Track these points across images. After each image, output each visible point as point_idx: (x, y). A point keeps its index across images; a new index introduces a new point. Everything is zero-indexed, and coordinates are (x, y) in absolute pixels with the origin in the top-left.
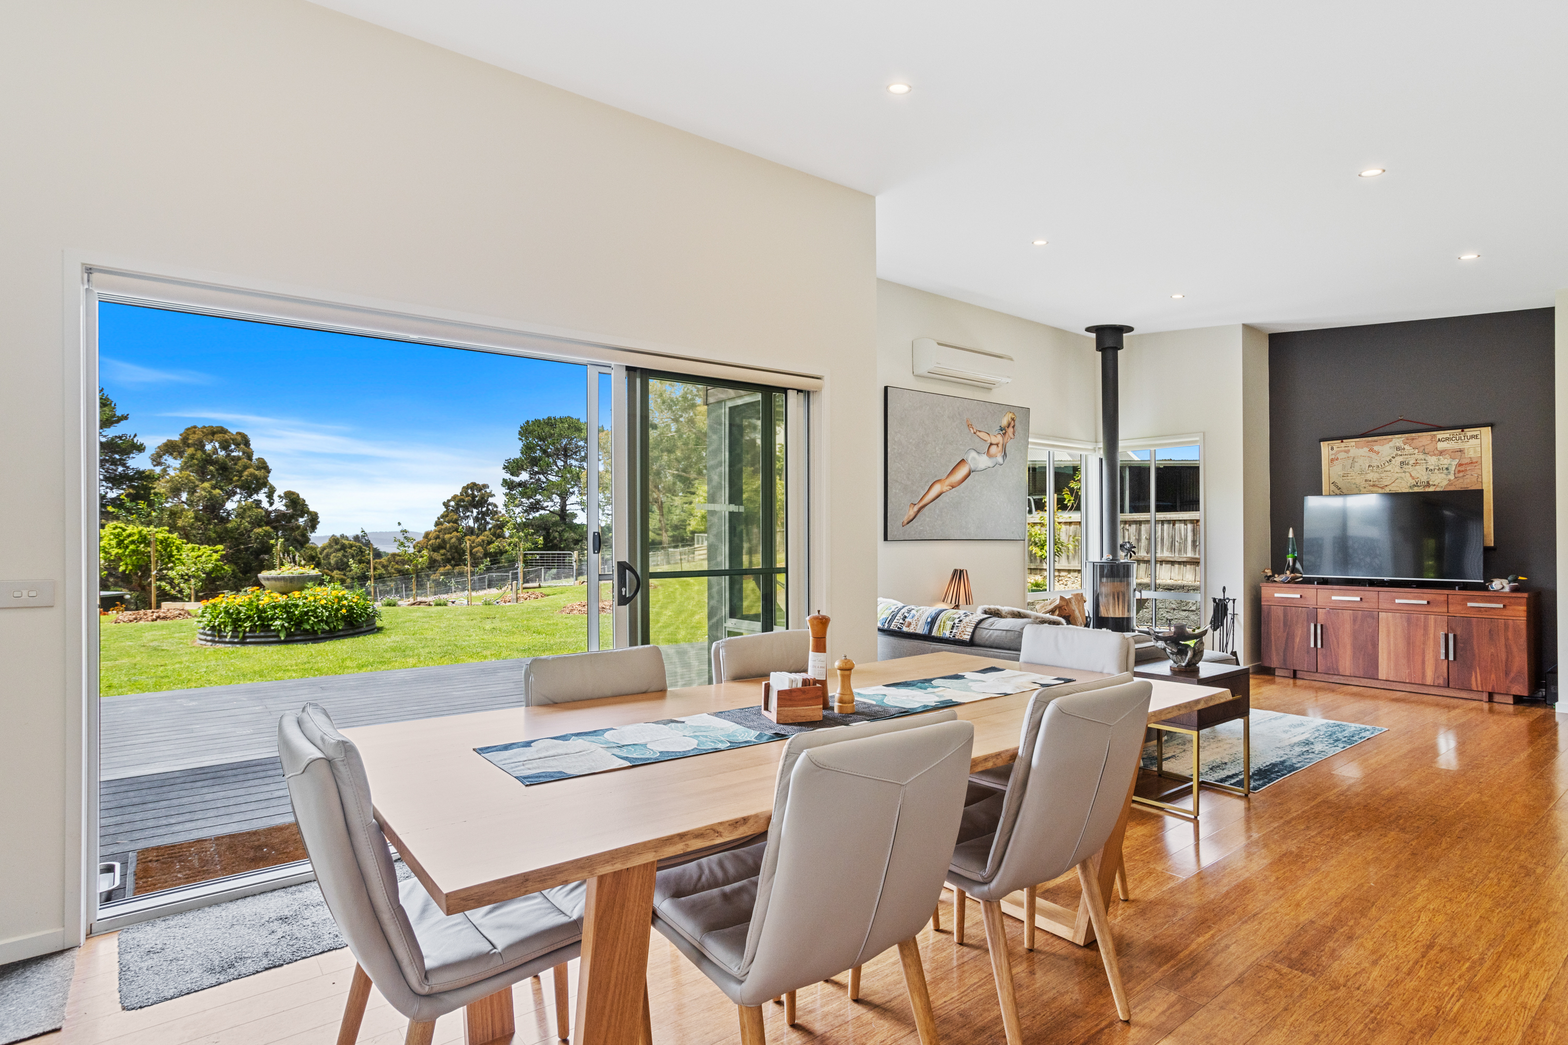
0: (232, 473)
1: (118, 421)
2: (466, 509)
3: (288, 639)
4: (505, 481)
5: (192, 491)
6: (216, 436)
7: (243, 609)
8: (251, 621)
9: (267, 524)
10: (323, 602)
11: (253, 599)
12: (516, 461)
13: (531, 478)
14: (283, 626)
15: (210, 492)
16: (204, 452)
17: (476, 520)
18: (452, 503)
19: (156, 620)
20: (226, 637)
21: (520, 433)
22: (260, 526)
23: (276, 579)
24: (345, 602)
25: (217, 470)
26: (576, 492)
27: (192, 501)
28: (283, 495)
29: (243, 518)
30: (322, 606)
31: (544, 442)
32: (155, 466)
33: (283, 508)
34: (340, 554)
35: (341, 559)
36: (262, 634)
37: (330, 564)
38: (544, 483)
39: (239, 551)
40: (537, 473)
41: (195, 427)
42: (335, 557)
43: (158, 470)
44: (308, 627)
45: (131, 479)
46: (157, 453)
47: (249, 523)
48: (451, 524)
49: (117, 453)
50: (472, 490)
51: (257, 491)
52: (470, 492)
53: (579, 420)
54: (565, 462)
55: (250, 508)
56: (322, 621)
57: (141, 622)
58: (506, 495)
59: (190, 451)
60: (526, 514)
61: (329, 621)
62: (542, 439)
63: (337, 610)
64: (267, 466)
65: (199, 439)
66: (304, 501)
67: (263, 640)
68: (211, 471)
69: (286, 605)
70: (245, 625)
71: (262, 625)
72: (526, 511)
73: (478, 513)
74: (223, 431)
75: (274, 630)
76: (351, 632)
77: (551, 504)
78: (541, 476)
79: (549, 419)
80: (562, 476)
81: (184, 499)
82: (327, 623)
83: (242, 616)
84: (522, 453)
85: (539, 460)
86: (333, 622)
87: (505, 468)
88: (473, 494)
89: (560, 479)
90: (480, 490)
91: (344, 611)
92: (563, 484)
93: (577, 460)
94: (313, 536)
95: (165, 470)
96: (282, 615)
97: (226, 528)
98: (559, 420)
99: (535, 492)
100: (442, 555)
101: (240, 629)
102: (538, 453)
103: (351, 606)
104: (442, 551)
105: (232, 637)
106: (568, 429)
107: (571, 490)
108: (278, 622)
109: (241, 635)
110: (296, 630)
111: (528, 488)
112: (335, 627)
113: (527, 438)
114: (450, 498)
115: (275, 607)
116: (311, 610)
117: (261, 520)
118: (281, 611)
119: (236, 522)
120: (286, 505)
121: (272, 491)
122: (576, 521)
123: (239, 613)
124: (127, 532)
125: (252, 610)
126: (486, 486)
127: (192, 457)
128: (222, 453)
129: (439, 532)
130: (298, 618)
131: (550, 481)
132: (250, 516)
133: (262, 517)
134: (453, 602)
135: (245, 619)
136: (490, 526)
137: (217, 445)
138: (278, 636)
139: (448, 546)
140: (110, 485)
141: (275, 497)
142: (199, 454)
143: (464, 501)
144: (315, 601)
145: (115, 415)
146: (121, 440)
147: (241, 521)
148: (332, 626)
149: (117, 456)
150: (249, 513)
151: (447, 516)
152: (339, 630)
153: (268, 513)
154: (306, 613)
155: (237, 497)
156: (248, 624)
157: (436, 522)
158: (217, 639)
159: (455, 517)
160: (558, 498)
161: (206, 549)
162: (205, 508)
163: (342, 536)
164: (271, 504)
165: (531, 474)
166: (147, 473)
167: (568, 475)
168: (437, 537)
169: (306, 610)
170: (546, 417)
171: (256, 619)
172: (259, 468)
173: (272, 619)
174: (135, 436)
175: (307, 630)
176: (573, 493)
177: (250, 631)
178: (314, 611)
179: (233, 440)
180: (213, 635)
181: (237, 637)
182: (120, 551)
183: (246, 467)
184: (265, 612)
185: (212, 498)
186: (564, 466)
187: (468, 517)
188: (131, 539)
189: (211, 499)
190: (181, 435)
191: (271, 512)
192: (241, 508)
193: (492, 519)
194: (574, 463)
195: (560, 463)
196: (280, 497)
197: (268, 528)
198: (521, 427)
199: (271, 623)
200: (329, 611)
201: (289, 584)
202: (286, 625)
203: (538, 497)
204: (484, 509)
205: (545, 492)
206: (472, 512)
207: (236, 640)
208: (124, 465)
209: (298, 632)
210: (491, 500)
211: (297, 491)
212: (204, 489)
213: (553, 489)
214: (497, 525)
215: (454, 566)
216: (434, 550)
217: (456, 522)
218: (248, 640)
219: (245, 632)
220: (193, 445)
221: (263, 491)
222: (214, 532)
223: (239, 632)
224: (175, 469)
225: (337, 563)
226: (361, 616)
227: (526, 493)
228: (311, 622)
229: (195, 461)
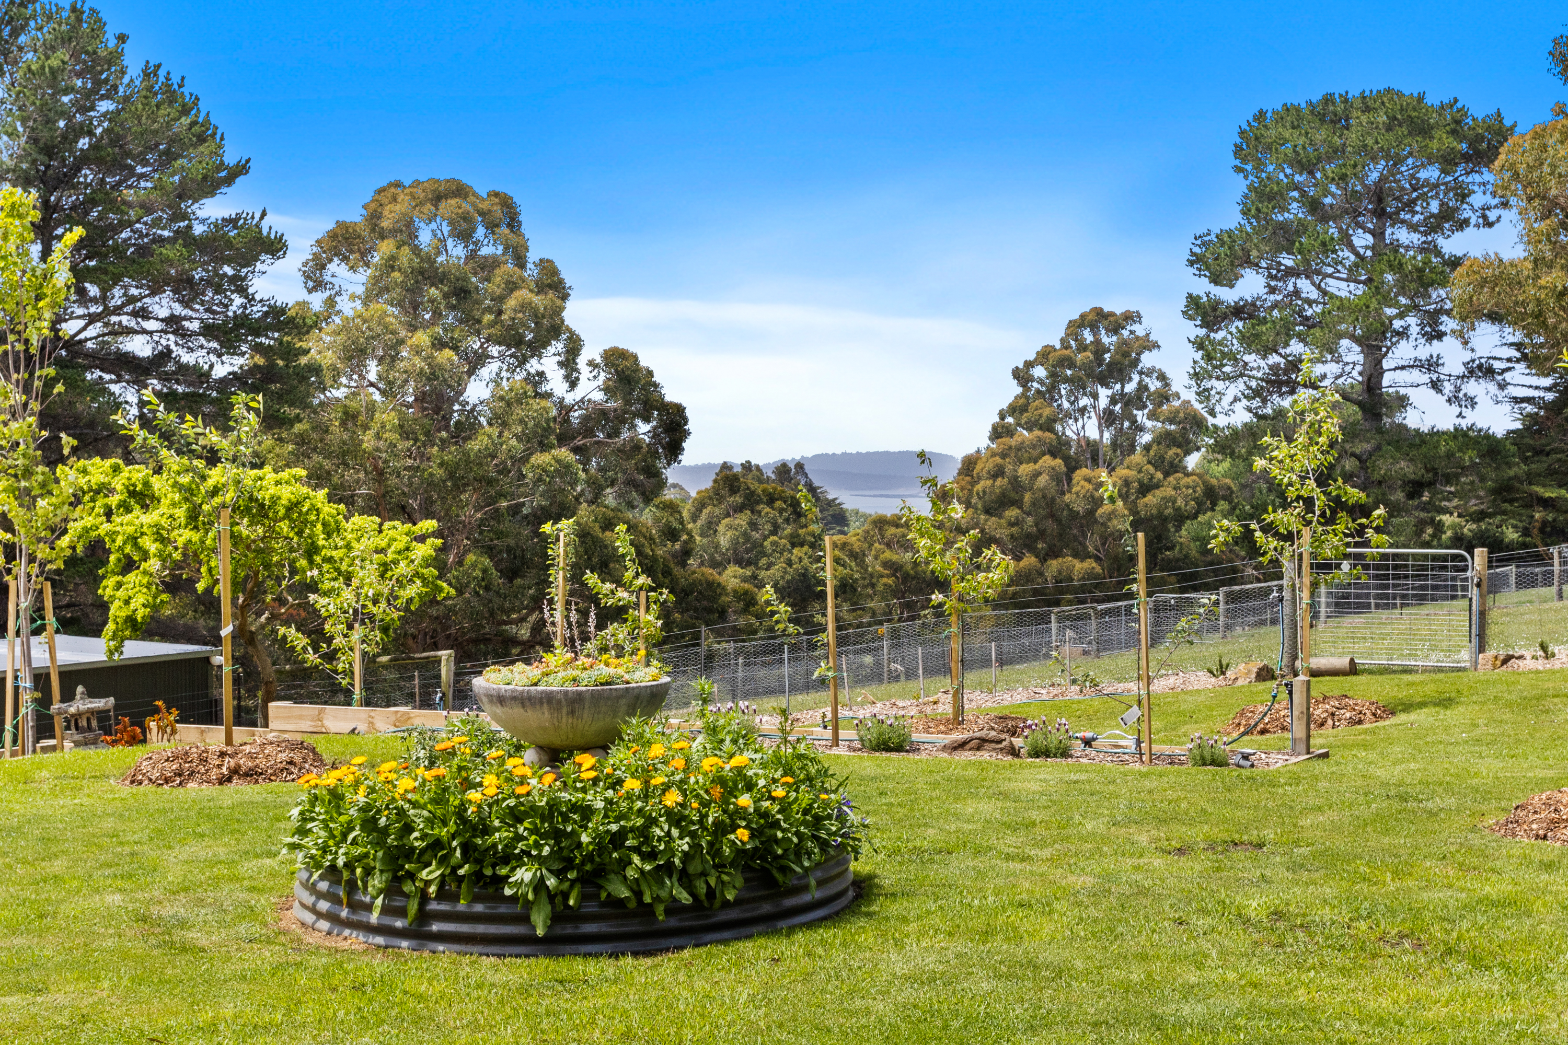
0: (479, 302)
1: (230, 180)
2: (1078, 385)
3: (559, 931)
4: (1193, 300)
5: (390, 359)
6: (443, 205)
7: (418, 817)
8: (443, 861)
9: (563, 440)
10: (673, 798)
11: (449, 781)
12: (1226, 238)
13: (1272, 290)
14: (539, 885)
15: (429, 359)
16: (416, 250)
17: (1108, 418)
18: (1039, 372)
19: (229, 780)
20: (369, 908)
21: (1238, 151)
22: (544, 447)
23: (524, 700)
24: (745, 800)
25: (446, 296)
26: (1414, 330)
27: (390, 383)
28: (598, 360)
29: (505, 424)
30: (669, 813)
31: (1311, 173)
32: (310, 292)
33: (598, 396)
34: (742, 520)
35: (745, 534)
36: (479, 908)
37: (717, 546)
38: (1310, 302)
39: (496, 515)
40: (1291, 272)
41: (398, 185)
42: (730, 527)
43: (317, 301)
44: (625, 893)
45: (257, 328)
46: (316, 257)
47: (519, 438)
48: (1037, 433)
49: (228, 261)
50: (1094, 328)
51: (537, 348)
52: (1088, 336)
53: (1421, 98)
54: (1378, 234)
55: (521, 399)
56: (668, 868)
57: (192, 785)
58: (1199, 344)
59: (386, 247)
60: (1256, 403)
61: (691, 869)
62: (1308, 168)
63: (722, 829)
64: (561, 281)
65: (404, 215)
66: (650, 373)
67: (480, 929)
68: (432, 301)
69: (553, 805)
70: (424, 874)
71: (478, 876)
72: (1257, 393)
73: (1113, 401)
74: (460, 191)
75: (514, 899)
76: (766, 908)
77: (1332, 368)
78: (1304, 285)
79: (1328, 99)
80: (1370, 280)
81: (372, 376)
82: (685, 878)
83: (415, 840)
84: (1245, 213)
85: (1298, 233)
86: (704, 874)
87: (1195, 260)
88: (1097, 342)
89: (1360, 290)
90: (1115, 329)
91: (742, 834)
92: (1374, 304)
93: (1413, 228)
94: (671, 474)
95: (331, 302)
96: (537, 845)
97: (466, 454)
98: (1358, 104)
99: (1286, 333)
100: (1011, 524)
101: (408, 887)
102: (1295, 211)
103: (765, 815)
104: (1012, 513)
105: (385, 911)
106: (1389, 129)
107: (1397, 324)
108: (524, 874)
109: (413, 907)
110: (583, 897)
111: (1264, 321)
112: (711, 893)
113: (1259, 166)
114: (1032, 357)
115: (515, 816)
116: (632, 830)
117: (548, 430)
118: (534, 831)
119: (489, 436)
120: (606, 390)
121: (574, 347)
122: (1413, 419)
123: (408, 828)
124: (211, 482)
125: (445, 823)
126: (1131, 317)
127: (390, 264)
128: (457, 251)
129: (1004, 456)
130: (589, 857)
131: (1332, 296)
132: (521, 421)
133: (548, 421)
134: (1088, 742)
135: (423, 851)
136: (1146, 438)
137: (446, 229)
138: (524, 919)
139: (1027, 497)
140: (214, 345)
141: (582, 362)
142: (405, 256)
143: (1071, 364)
144: (646, 795)
145: (222, 163)
146: (235, 227)
147: (500, 435)
148: (702, 889)
149: (228, 270)
150: (519, 412)
151: (1024, 409)
152: (726, 904)
153: (565, 409)
154: (617, 839)
155: (489, 370)
156: (431, 873)
157: (995, 428)
158: (344, 913)
159: (1047, 412)
160: (1357, 349)
161: (397, 531)
162: (421, 398)
163: (747, 466)
164: (573, 384)
165: (1271, 277)
166: (291, 313)
167: (1389, 277)
168: (998, 473)
169: (614, 827)
170: (1316, 97)
171: (458, 853)
172: (541, 288)
173: (509, 858)
174: (264, 214)
175: (620, 903)
176: (1403, 334)
177: (442, 895)
178: (644, 833)
179: (482, 213)
180: (334, 899)
181: (401, 912)
182: (195, 537)
183: (512, 286)
184: (487, 830)
185: (433, 374)
186: (1373, 248)
187: (1083, 411)
188: (217, 500)
189: (432, 377)
190: (365, 207)
191: (570, 409)
192: (502, 398)
193: (1152, 416)
194: (1403, 236)
195: (1363, 240)
196: (592, 364)
197: (564, 453)
198: (1242, 133)
199: (504, 871)
200: (692, 835)
201: (566, 721)
202: (551, 882)
203: (1296, 348)
204: (1130, 387)
205: (1317, 332)
206: (1095, 396)
207: (399, 924)
208: (242, 291)
209: (591, 908)
210: (1148, 360)
211: (632, 349)
212: (417, 351)
213: (1342, 320)
214: (1168, 434)
215: (1044, 558)
216: (988, 511)
217: (1048, 426)
218: (435, 927)
219: (424, 898)
220: (394, 232)
221: (551, 350)
222: (441, 465)
223: (407, 896)
224: (353, 297)
225: (735, 543)
226: (799, 852)
227: (1257, 336)
228: (631, 873)
229: (396, 274)
